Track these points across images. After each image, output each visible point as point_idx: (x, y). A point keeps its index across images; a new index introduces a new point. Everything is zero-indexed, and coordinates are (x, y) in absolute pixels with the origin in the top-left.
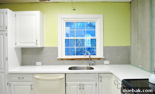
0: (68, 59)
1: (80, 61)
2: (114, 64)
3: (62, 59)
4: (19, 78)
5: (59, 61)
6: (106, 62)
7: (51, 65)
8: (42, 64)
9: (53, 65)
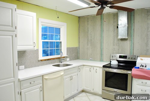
0: (45, 60)
1: (54, 61)
2: (71, 60)
3: (41, 60)
4: (30, 83)
5: (39, 63)
6: (68, 59)
7: (33, 67)
8: (25, 68)
9: (35, 67)
